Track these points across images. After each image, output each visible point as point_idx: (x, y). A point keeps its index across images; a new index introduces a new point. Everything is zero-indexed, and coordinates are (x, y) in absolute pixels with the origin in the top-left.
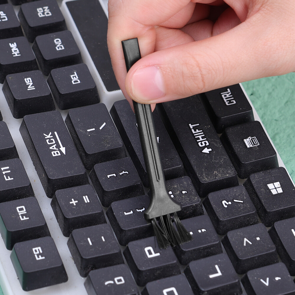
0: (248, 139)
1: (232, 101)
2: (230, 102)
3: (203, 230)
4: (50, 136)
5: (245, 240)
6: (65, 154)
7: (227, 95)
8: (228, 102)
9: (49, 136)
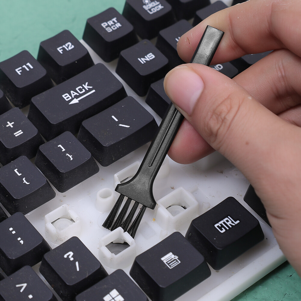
0: (173, 256)
1: (223, 228)
2: (221, 227)
3: (22, 242)
4: (88, 88)
5: (25, 285)
6: (69, 104)
7: (230, 222)
8: (220, 226)
9: (86, 87)
